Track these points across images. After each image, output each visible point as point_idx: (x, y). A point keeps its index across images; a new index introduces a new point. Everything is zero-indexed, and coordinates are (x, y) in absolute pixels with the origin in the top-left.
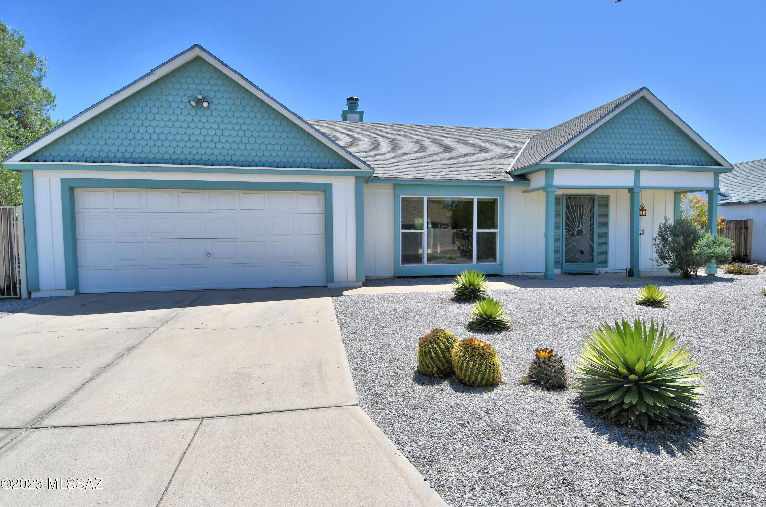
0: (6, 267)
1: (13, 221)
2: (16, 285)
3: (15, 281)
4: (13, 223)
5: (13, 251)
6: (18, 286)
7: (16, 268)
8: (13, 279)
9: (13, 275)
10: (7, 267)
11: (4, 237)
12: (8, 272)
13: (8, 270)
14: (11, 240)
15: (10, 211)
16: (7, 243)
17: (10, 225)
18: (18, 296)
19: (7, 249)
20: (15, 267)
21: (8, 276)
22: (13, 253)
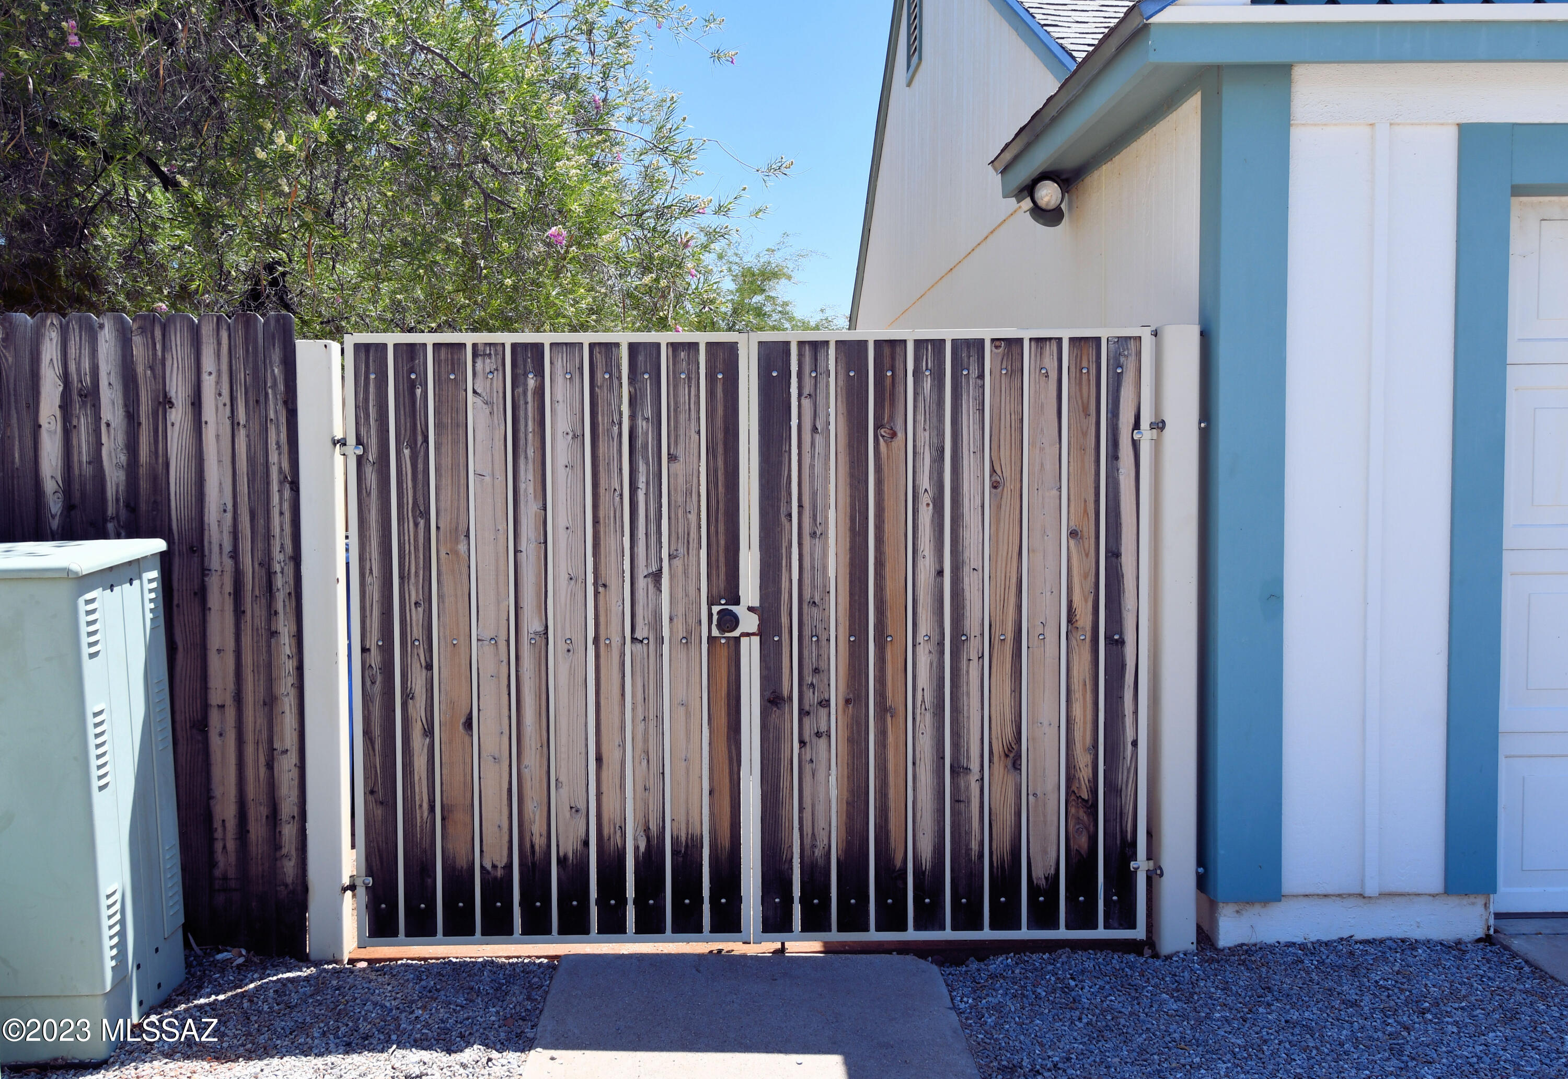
0: (1077, 735)
1: (1137, 425)
2: (1134, 857)
3: (1123, 833)
4: (1135, 445)
5: (1121, 634)
6: (1141, 864)
7: (1135, 743)
8: (1116, 815)
9: (1113, 789)
10: (1082, 735)
11: (1073, 534)
12: (1085, 774)
13: (1083, 760)
14: (1114, 554)
15: (1116, 363)
16: (1092, 578)
17: (1114, 456)
18: (1139, 933)
19: (1084, 619)
20: (1129, 736)
21: (1085, 796)
22: (1121, 642)
